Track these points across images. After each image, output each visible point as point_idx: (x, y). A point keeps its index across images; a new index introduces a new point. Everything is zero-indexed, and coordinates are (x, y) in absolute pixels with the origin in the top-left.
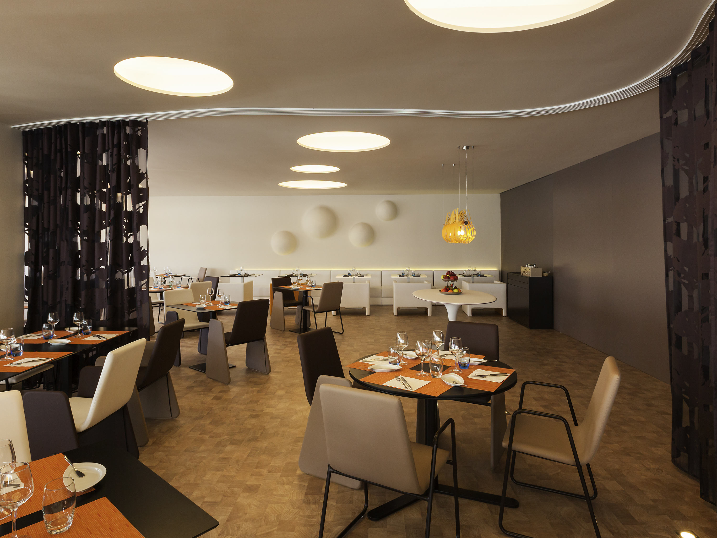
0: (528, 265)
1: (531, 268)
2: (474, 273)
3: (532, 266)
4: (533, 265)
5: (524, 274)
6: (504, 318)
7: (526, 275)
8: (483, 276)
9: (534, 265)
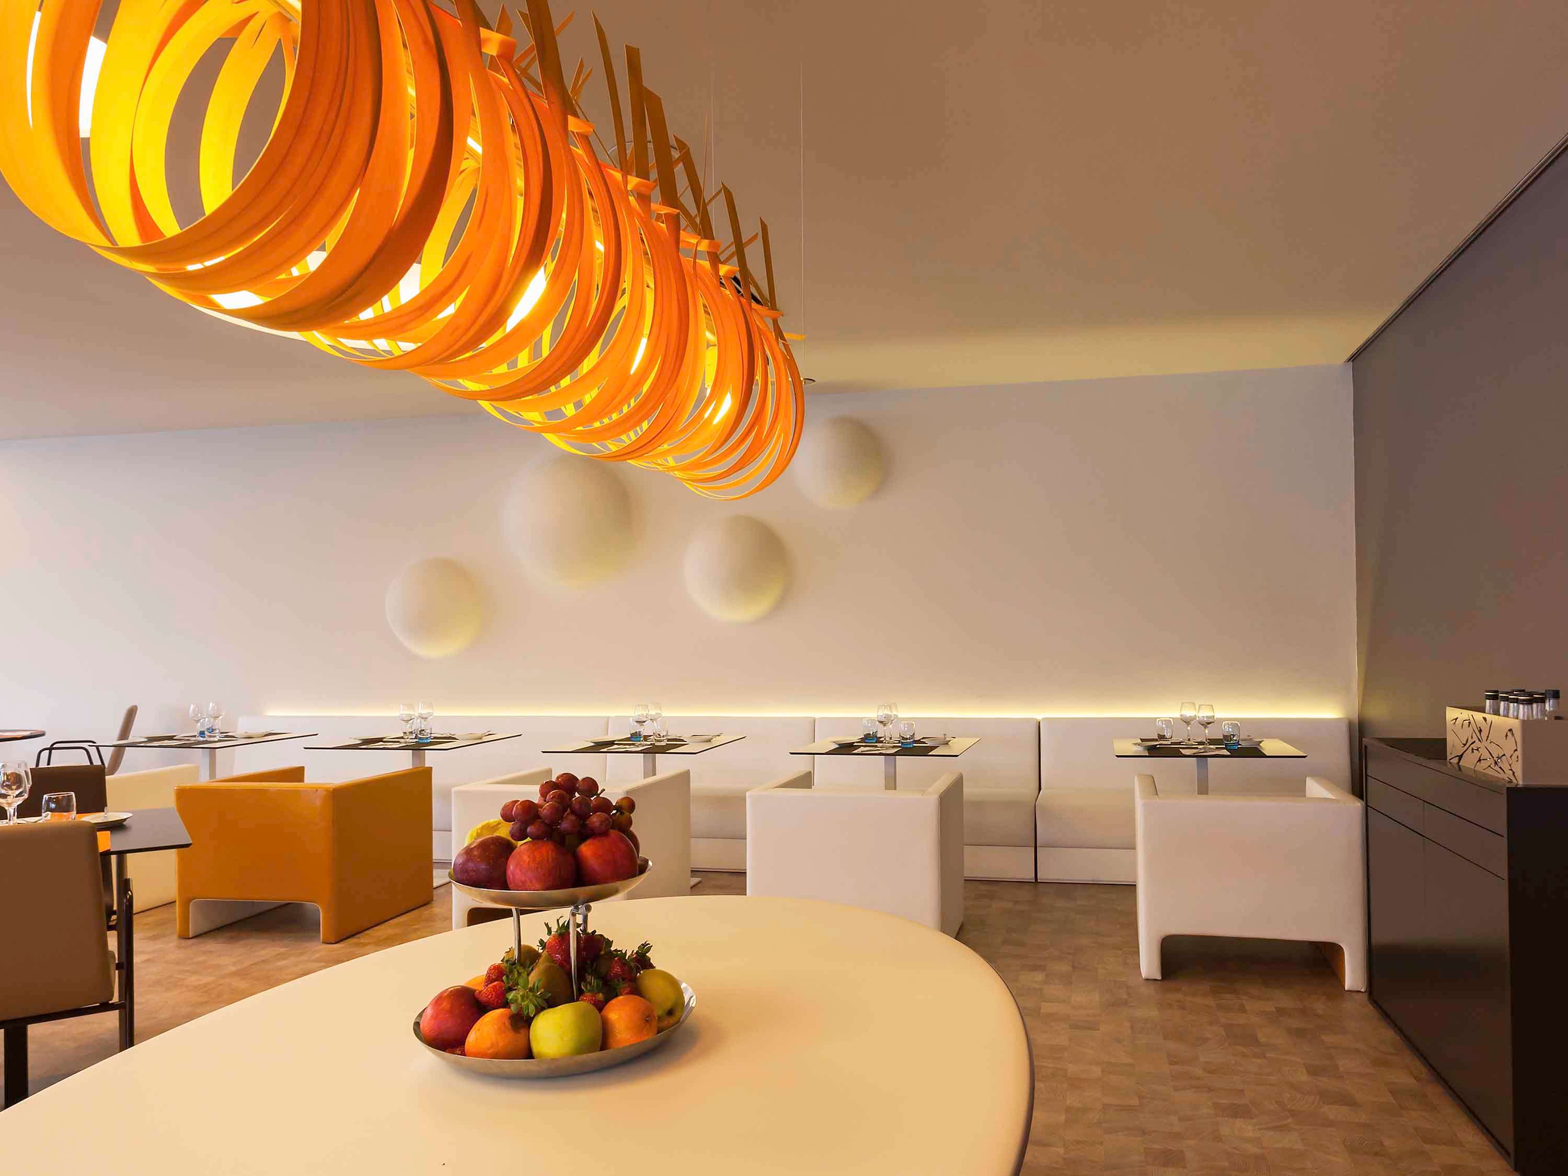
0: (1495, 697)
1: (1527, 725)
2: (1208, 733)
3: (1530, 702)
4: (1537, 701)
5: (1469, 762)
6: (1349, 1005)
7: (1481, 767)
8: (1255, 752)
9: (1543, 701)
